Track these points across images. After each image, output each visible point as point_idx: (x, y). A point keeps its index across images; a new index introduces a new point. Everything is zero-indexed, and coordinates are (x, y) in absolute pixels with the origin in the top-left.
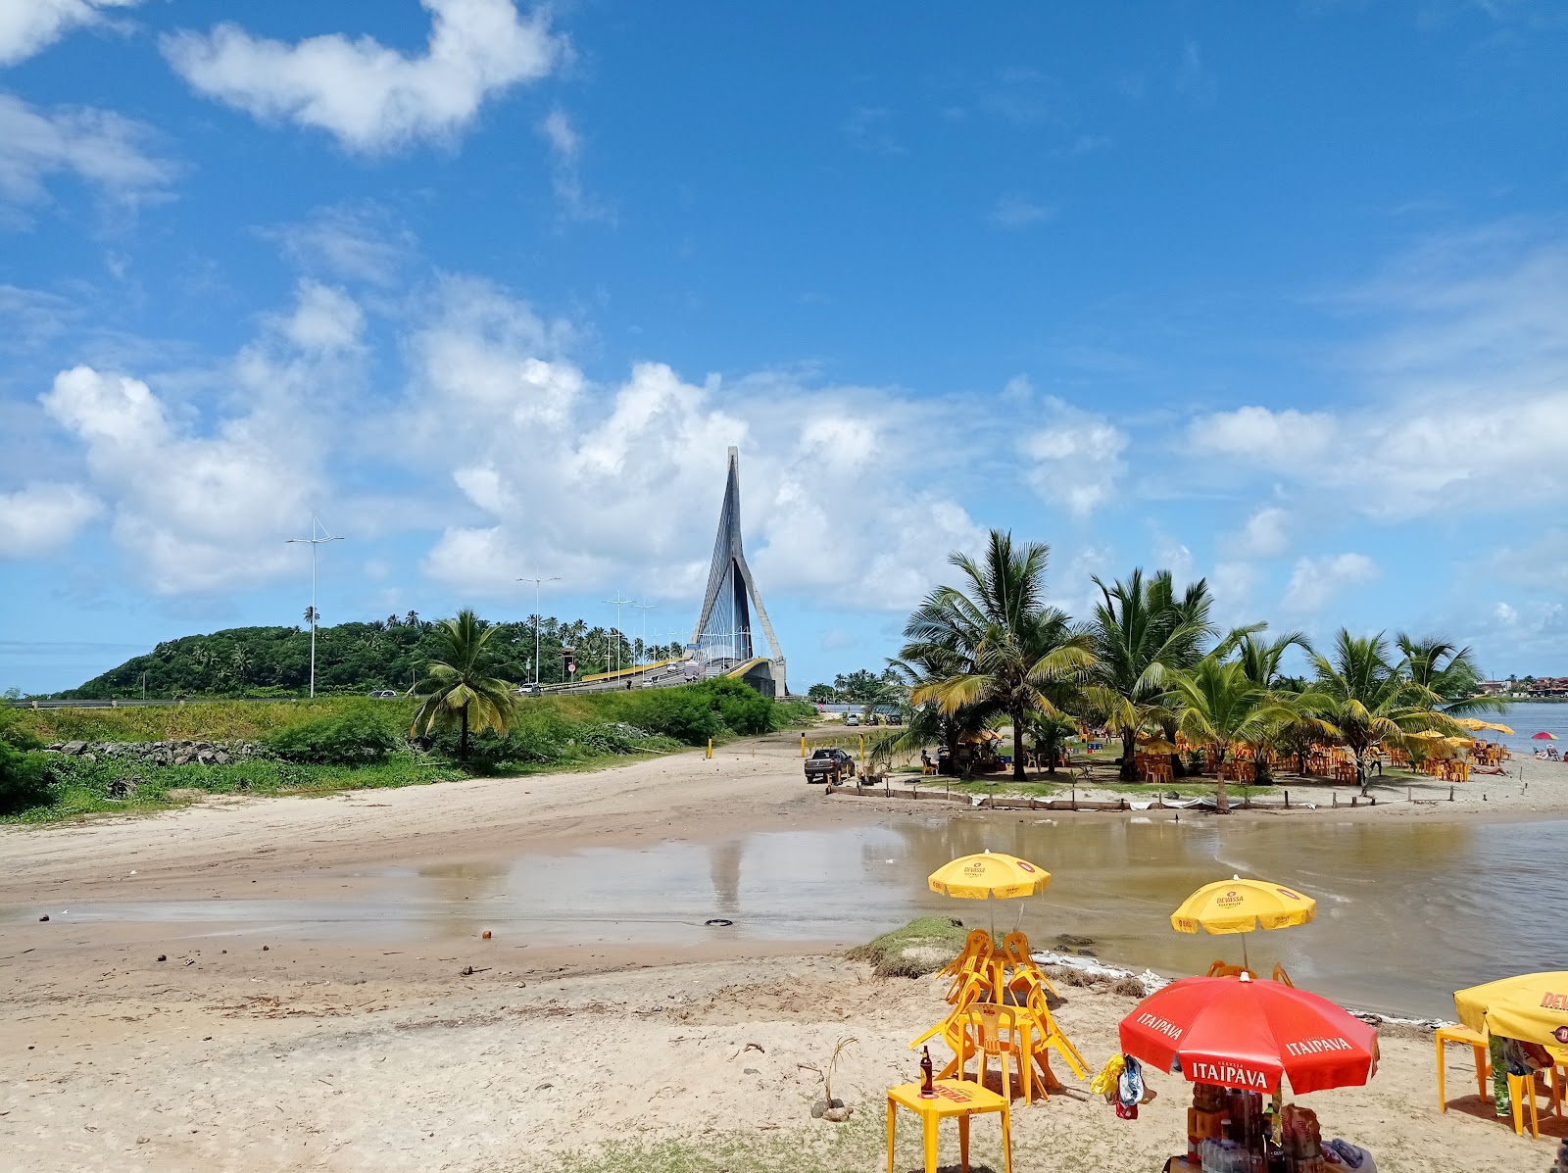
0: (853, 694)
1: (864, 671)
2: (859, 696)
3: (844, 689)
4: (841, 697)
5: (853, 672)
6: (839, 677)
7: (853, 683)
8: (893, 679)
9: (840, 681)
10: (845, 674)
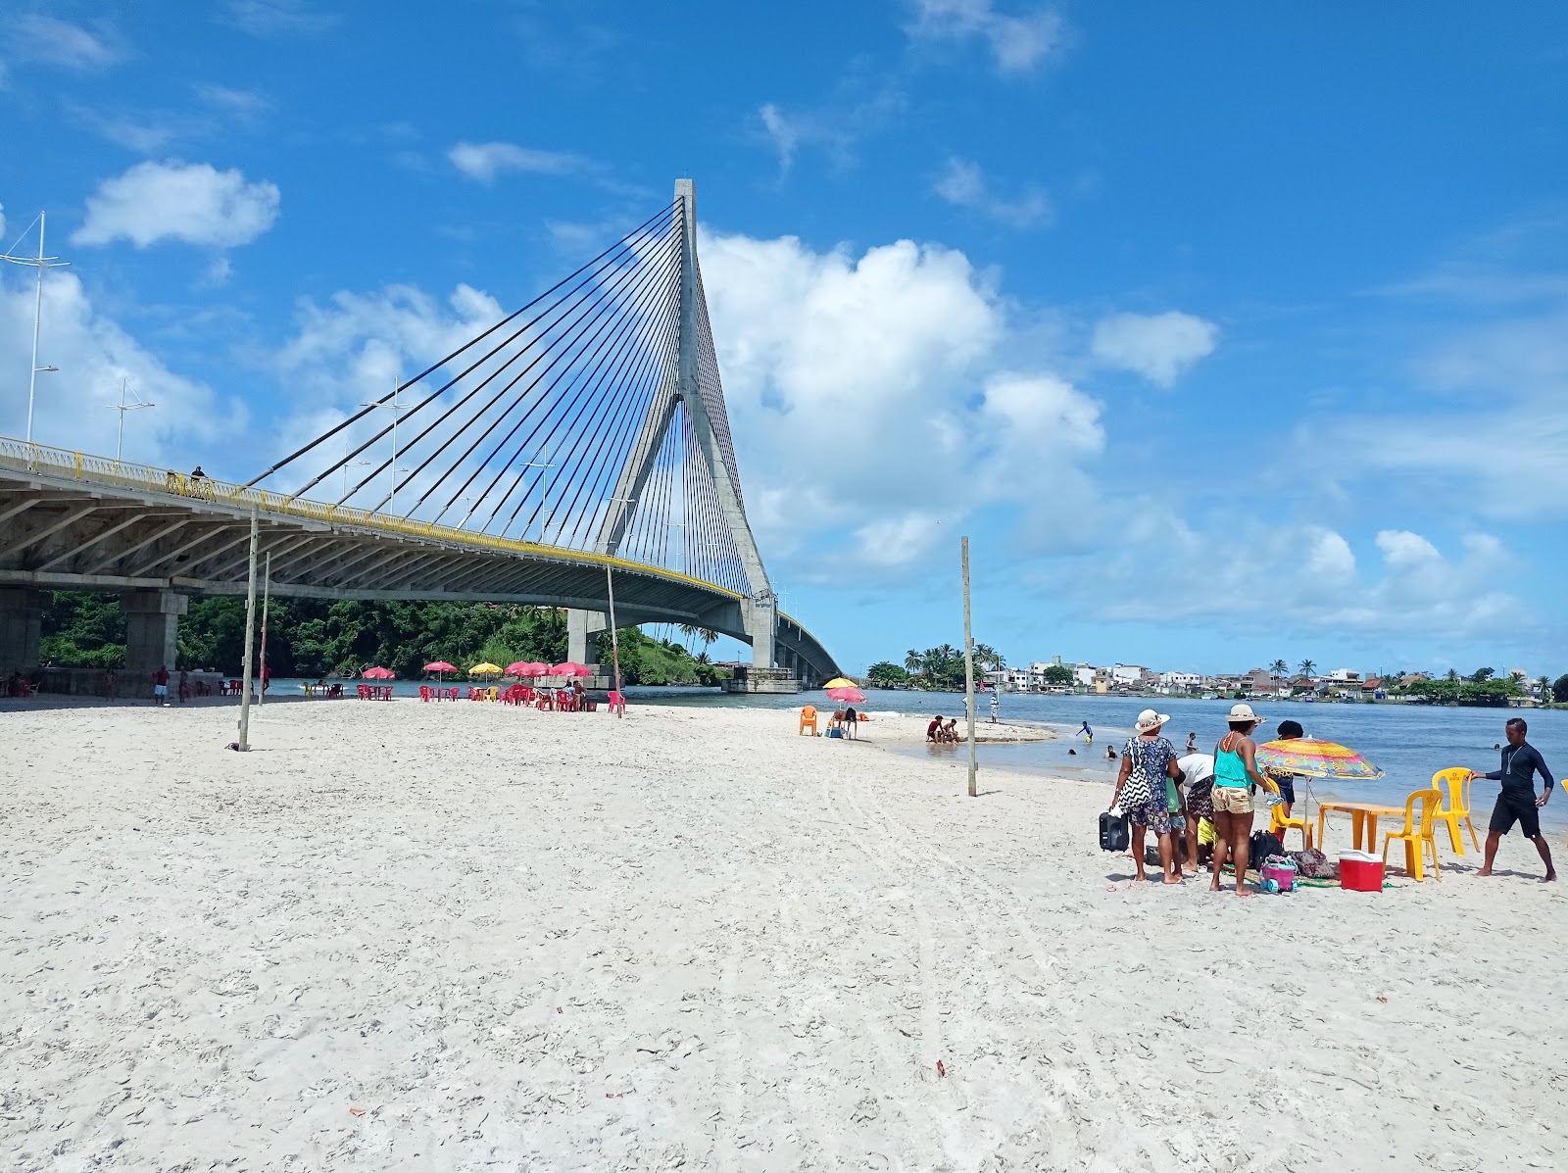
0: (929, 676)
1: (947, 647)
2: (939, 681)
3: (919, 671)
4: (911, 683)
5: (932, 648)
6: (912, 653)
7: (931, 663)
8: (988, 659)
9: (913, 659)
10: (921, 650)
